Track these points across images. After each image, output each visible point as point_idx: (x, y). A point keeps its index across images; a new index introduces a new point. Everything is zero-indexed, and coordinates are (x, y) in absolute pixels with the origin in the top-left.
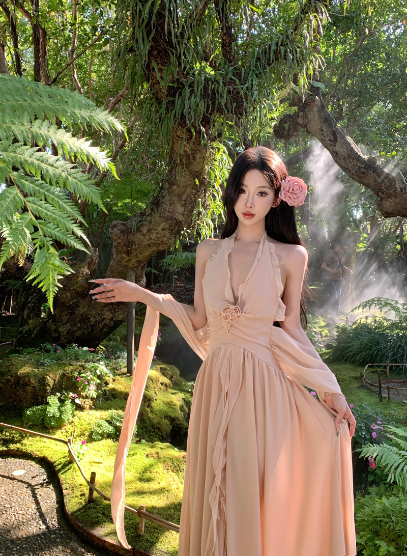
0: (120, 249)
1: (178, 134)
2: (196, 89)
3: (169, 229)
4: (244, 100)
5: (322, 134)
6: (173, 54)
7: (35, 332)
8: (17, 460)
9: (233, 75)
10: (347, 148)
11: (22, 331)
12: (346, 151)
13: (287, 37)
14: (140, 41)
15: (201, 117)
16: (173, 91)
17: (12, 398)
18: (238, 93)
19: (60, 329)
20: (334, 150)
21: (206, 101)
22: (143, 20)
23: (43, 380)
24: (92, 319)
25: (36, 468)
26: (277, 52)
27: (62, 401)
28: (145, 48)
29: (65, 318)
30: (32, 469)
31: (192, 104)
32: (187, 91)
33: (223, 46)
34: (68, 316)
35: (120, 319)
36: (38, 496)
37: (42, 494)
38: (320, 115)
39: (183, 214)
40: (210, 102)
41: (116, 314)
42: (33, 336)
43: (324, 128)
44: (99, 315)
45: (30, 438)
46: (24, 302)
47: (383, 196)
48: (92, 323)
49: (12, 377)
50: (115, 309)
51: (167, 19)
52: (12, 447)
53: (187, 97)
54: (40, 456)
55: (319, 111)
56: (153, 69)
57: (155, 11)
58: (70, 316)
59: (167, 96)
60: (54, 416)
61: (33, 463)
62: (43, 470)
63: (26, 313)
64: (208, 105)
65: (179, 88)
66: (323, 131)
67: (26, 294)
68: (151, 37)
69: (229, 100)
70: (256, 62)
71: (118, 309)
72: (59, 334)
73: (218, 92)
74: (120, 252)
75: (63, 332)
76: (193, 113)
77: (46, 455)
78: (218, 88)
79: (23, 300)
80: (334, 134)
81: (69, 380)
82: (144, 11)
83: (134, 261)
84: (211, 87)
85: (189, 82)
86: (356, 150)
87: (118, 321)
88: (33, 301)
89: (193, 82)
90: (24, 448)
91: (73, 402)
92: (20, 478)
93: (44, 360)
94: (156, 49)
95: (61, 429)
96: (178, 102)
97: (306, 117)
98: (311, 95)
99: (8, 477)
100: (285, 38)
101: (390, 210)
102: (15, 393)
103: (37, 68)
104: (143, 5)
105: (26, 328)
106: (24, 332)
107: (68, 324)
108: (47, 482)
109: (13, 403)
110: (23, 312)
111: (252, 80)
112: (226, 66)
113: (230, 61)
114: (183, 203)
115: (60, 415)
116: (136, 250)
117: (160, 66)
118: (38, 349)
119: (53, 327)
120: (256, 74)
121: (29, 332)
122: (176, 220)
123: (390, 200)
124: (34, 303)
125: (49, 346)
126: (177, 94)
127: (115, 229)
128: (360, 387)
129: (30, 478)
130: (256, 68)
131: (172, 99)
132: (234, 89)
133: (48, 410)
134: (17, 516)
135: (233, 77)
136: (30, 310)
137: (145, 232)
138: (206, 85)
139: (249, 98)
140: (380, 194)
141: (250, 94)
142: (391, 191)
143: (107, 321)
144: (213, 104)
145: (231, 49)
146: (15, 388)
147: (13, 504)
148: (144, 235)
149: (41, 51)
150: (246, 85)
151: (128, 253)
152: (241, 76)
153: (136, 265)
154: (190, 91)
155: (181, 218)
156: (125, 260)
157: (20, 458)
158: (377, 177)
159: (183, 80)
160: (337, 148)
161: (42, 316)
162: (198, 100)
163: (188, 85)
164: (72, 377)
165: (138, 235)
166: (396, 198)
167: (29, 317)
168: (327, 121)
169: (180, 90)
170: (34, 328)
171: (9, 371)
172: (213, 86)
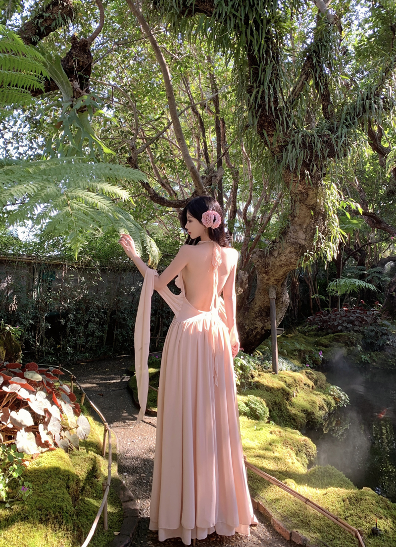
0: (260, 270)
2: (296, 144)
3: (295, 252)
4: (335, 146)
6: (278, 122)
9: (329, 129)
13: (371, 93)
14: (251, 119)
15: (302, 163)
16: (282, 148)
18: (331, 141)
21: (306, 151)
22: (251, 104)
24: (246, 327)
28: (255, 122)
35: (269, 329)
39: (305, 239)
40: (309, 152)
41: (266, 324)
44: (252, 324)
48: (247, 331)
50: (264, 320)
51: (267, 101)
53: (290, 151)
57: (259, 96)
59: (279, 152)
64: (307, 154)
65: (285, 146)
68: (259, 114)
69: (324, 148)
70: (347, 115)
71: (267, 320)
73: (314, 143)
74: (261, 272)
76: (294, 162)
78: (314, 140)
82: (251, 98)
83: (272, 279)
84: (308, 141)
85: (291, 140)
89: (294, 140)
94: (267, 121)
96: (285, 155)
103: (219, 148)
104: (251, 95)
111: (342, 130)
113: (328, 119)
114: (304, 230)
116: (272, 270)
120: (346, 125)
122: (300, 244)
126: (284, 150)
127: (255, 255)
130: (346, 120)
131: (281, 154)
132: (328, 139)
135: (327, 131)
137: (276, 255)
138: (304, 140)
139: (339, 144)
141: (339, 140)
143: (259, 330)
148: (276, 258)
150: (337, 134)
151: (266, 273)
152: (334, 129)
153: (275, 283)
154: (293, 146)
155: (303, 242)
156: (266, 279)
162: (299, 152)
163: (291, 142)
165: (272, 259)
172: (310, 140)
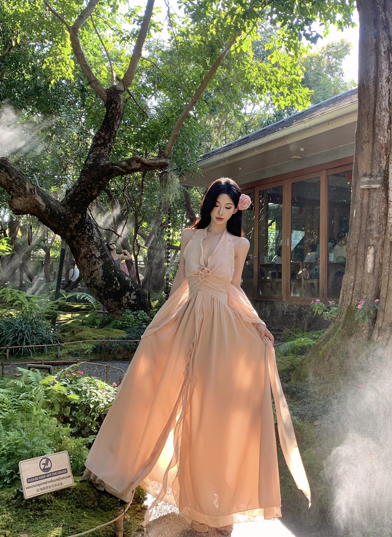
47: (14, 194)
101: (19, 207)
123: (20, 198)
140: (11, 192)
142: (21, 191)
158: (9, 177)
166: (25, 197)
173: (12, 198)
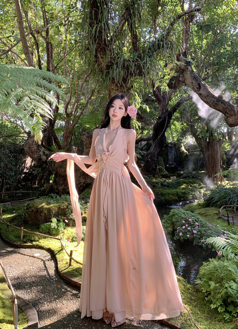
0: (87, 146)
1: (112, 87)
2: (119, 65)
4: (143, 69)
5: (193, 85)
6: (107, 49)
7: (47, 190)
8: (37, 250)
9: (138, 57)
10: (206, 91)
11: (41, 190)
12: (206, 93)
13: (164, 37)
14: (91, 44)
15: (122, 78)
16: (109, 67)
17: (35, 220)
18: (140, 65)
19: (59, 188)
20: (200, 93)
21: (124, 71)
22: (92, 35)
23: (49, 210)
25: (45, 253)
26: (159, 45)
27: (59, 221)
28: (94, 47)
29: (61, 182)
30: (43, 253)
31: (117, 73)
32: (115, 66)
33: (133, 44)
34: (63, 181)
35: (88, 183)
36: (46, 264)
37: (48, 264)
38: (191, 75)
41: (87, 180)
42: (46, 192)
43: (193, 82)
45: (43, 240)
46: (42, 176)
47: (228, 115)
49: (35, 208)
51: (103, 34)
52: (34, 243)
53: (115, 69)
54: (47, 248)
55: (191, 73)
56: (99, 57)
57: (98, 30)
58: (64, 181)
59: (106, 69)
60: (54, 228)
61: (44, 251)
62: (49, 254)
63: (43, 181)
64: (125, 72)
65: (112, 65)
66: (193, 83)
67: (43, 172)
68: (97, 42)
69: (136, 69)
70: (149, 50)
71: (87, 177)
72: (59, 190)
73: (130, 66)
74: (88, 148)
75: (60, 190)
76: (118, 77)
77: (50, 247)
78: (130, 64)
79: (41, 175)
80: (199, 85)
81: (62, 210)
82: (93, 30)
84: (126, 64)
85: (116, 62)
86: (212, 92)
87: (88, 184)
88: (46, 175)
89: (118, 62)
90: (40, 244)
91: (64, 221)
92: (38, 257)
93: (50, 201)
94: (100, 48)
95: (58, 236)
96: (111, 72)
97: (184, 77)
98: (186, 66)
99: (32, 257)
100: (162, 38)
101: (232, 123)
102: (36, 217)
103: (48, 62)
104: (92, 28)
105: (43, 188)
106: (42, 190)
107: (63, 185)
108: (50, 259)
109: (35, 222)
110: (41, 181)
111: (147, 59)
112: (134, 53)
113: (136, 51)
115: (58, 228)
117: (102, 56)
118: (48, 197)
119: (56, 187)
120: (149, 56)
121: (44, 191)
123: (232, 117)
124: (47, 176)
125: (53, 195)
126: (111, 68)
127: (84, 136)
128: (218, 218)
129: (43, 257)
130: (148, 53)
131: (108, 71)
132: (138, 64)
133: (51, 225)
134: (36, 272)
135: (137, 58)
136: (45, 180)
138: (124, 63)
139: (145, 68)
140: (226, 114)
141: (145, 65)
142: (232, 113)
143: (82, 184)
144: (128, 72)
145: (137, 45)
146: (36, 214)
147: (34, 267)
149: (50, 54)
150: (144, 61)
152: (141, 57)
154: (117, 66)
157: (38, 249)
158: (224, 106)
159: (113, 61)
160: (201, 92)
161: (51, 182)
162: (120, 70)
163: (115, 63)
164: (63, 209)
166: (235, 116)
167: (44, 183)
168: (195, 78)
169: (112, 66)
170: (47, 189)
171: (33, 206)
172: (127, 63)
173: (227, 118)
